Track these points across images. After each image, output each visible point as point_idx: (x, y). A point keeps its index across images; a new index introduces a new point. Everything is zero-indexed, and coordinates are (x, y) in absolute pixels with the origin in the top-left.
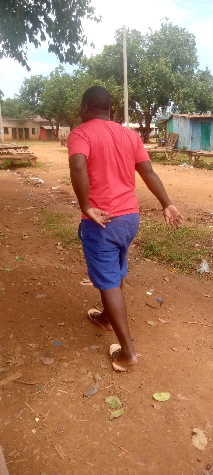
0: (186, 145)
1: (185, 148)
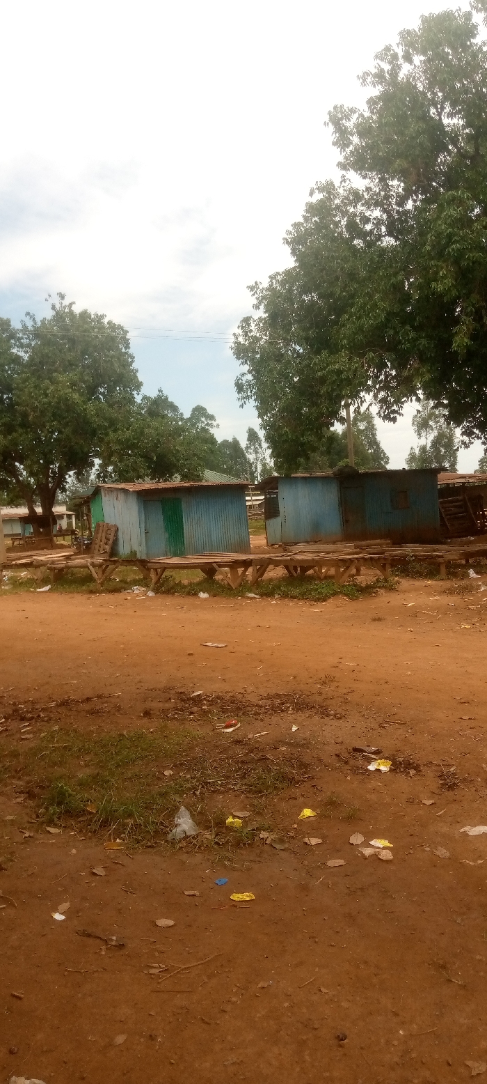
0: (135, 548)
1: (134, 553)
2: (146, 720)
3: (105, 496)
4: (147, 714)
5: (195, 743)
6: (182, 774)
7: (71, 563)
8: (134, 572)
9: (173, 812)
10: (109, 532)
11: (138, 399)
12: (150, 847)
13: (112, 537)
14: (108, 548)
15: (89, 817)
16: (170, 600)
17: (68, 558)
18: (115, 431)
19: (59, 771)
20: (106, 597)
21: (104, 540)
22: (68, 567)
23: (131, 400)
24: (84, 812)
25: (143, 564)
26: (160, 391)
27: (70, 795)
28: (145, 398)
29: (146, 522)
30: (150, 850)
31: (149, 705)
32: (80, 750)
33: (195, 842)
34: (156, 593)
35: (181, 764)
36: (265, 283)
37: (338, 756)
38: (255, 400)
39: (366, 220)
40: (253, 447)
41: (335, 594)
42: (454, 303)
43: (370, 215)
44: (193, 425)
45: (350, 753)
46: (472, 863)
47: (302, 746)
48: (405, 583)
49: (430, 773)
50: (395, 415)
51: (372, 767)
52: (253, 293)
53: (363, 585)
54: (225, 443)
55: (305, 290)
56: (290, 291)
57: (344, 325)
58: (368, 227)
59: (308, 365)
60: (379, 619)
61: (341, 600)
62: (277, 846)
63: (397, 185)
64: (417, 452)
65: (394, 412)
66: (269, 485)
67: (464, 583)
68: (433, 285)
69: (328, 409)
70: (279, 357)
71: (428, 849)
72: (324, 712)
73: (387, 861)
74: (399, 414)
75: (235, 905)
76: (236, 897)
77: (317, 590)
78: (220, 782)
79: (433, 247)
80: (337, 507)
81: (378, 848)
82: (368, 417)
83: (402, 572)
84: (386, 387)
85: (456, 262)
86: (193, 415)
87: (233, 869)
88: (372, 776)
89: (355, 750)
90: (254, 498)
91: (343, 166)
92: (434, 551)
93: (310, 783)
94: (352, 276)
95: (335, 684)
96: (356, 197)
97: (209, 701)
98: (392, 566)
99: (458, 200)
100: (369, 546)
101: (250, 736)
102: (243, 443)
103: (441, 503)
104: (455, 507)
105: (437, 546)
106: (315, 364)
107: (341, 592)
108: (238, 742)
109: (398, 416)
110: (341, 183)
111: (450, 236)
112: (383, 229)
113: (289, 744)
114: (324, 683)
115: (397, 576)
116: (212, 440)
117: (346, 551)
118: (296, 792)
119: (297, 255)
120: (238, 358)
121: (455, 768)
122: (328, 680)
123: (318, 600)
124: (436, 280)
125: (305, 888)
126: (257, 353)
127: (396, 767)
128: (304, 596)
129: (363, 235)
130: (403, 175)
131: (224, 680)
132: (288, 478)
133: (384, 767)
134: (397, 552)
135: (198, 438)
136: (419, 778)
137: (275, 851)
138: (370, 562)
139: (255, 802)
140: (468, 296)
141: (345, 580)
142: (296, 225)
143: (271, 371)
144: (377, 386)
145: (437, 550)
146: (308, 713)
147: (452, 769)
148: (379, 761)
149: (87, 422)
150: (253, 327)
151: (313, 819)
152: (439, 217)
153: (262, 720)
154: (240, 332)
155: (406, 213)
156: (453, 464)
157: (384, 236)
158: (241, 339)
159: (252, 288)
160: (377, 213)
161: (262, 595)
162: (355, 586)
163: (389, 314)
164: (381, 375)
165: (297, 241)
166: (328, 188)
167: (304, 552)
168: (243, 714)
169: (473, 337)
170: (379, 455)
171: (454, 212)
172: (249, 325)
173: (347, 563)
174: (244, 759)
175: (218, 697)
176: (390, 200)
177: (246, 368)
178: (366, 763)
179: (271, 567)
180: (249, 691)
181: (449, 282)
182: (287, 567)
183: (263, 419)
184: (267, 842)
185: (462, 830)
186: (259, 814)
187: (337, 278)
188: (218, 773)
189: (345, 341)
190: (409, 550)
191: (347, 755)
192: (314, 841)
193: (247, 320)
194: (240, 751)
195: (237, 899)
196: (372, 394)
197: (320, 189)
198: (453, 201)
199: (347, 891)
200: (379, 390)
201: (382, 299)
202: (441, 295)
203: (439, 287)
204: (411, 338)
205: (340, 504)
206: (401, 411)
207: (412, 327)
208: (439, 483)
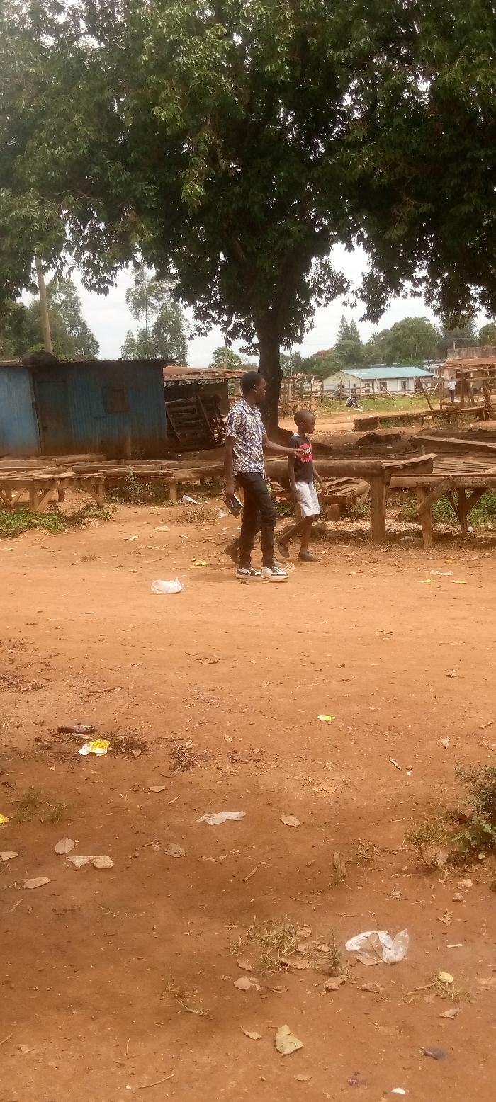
37: (38, 741)
41: (31, 526)
42: (180, 136)
45: (53, 736)
46: (212, 860)
48: (125, 510)
49: (159, 751)
50: (106, 285)
51: (83, 751)
53: (69, 514)
57: (31, 155)
60: (91, 558)
61: (40, 534)
64: (136, 337)
65: (104, 280)
67: (198, 508)
68: (156, 110)
69: (13, 271)
71: (158, 848)
73: (106, 871)
74: (112, 283)
77: (3, 523)
79: (151, 56)
80: (30, 409)
82: (68, 288)
83: (119, 496)
84: (93, 246)
85: (183, 80)
88: (84, 762)
89: (61, 730)
92: (161, 468)
94: (41, 86)
98: (107, 488)
100: (74, 462)
103: (168, 405)
104: (186, 411)
105: (165, 463)
107: (39, 524)
109: (109, 286)
111: (174, 44)
112: (82, 24)
115: (114, 501)
117: (42, 470)
121: (190, 741)
123: (7, 535)
124: (156, 104)
127: (116, 748)
133: (100, 748)
134: (113, 468)
136: (146, 758)
138: (78, 483)
140: (198, 128)
141: (43, 506)
144: (81, 243)
145: (165, 467)
148: (93, 742)
156: (183, 356)
157: (83, 34)
162: (59, 515)
163: (93, 144)
164: (85, 228)
169: (207, 186)
170: (87, 340)
173: (46, 485)
178: (76, 746)
181: (174, 107)
185: (201, 819)
189: (33, 178)
190: (132, 468)
191: (50, 738)
192: (6, 857)
196: (73, 254)
200: (83, 249)
201: (82, 122)
202: (165, 125)
203: (163, 114)
204: (123, 179)
205: (35, 405)
206: (114, 280)
207: (125, 164)
208: (164, 379)
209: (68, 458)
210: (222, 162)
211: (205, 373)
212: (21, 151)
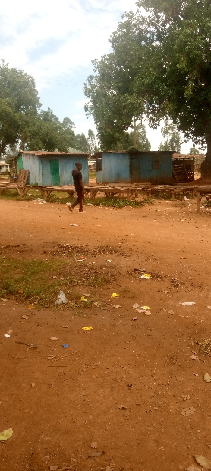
0: (37, 181)
1: (37, 184)
2: (44, 255)
3: (24, 157)
4: (45, 253)
5: (66, 265)
6: (60, 278)
7: (8, 186)
8: (37, 192)
9: (57, 293)
10: (25, 173)
11: (39, 112)
12: (47, 307)
13: (27, 176)
14: (25, 181)
15: (20, 295)
16: (53, 205)
17: (7, 184)
18: (28, 127)
19: (6, 275)
20: (25, 203)
21: (23, 177)
22: (7, 188)
23: (36, 113)
24: (17, 293)
25: (42, 189)
26: (49, 109)
27: (11, 286)
28: (42, 112)
29: (42, 170)
30: (46, 309)
31: (45, 249)
32: (15, 267)
33: (66, 306)
34: (47, 202)
35: (60, 274)
36: (99, 60)
37: (128, 272)
38: (93, 115)
39: (147, 32)
40: (91, 138)
41: (127, 205)
42: (185, 74)
43: (149, 30)
44: (64, 126)
45: (133, 271)
46: (184, 317)
47: (113, 268)
48: (157, 201)
49: (167, 280)
50: (156, 126)
51: (142, 277)
52: (93, 64)
53: (139, 201)
54: (79, 135)
55: (118, 64)
56: (111, 64)
57: (135, 82)
58: (148, 35)
59: (118, 100)
60: (146, 216)
61: (130, 207)
62: (102, 308)
63: (162, 15)
64: (163, 144)
65: (156, 124)
66: (98, 156)
67: (182, 202)
68: (177, 65)
69: (126, 121)
70: (105, 95)
71: (165, 311)
72: (122, 254)
73: (148, 315)
74: (158, 125)
75: (84, 332)
76: (84, 328)
77: (118, 203)
78: (77, 282)
79: (178, 46)
80: (128, 167)
81: (145, 310)
82: (143, 127)
83: (155, 197)
84: (153, 112)
85: (188, 54)
86: (64, 122)
87: (84, 317)
88: (142, 281)
89: (135, 270)
90: (91, 162)
91: (138, 5)
92: (170, 188)
93: (116, 283)
94: (140, 59)
95: (126, 243)
96: (143, 20)
97: (72, 248)
98: (151, 194)
99: (191, 25)
100: (142, 185)
101: (90, 263)
102: (87, 136)
103: (173, 167)
104: (179, 169)
105: (171, 186)
106: (122, 99)
107: (129, 204)
108: (85, 265)
109: (158, 126)
110: (137, 13)
111: (186, 42)
112: (155, 37)
113: (107, 267)
114: (122, 242)
115: (153, 198)
116: (72, 133)
117: (131, 187)
118: (110, 286)
119: (114, 48)
120: (86, 95)
121: (177, 278)
122: (124, 241)
123: (119, 208)
124: (178, 63)
125: (114, 325)
126: (95, 93)
127: (153, 277)
128: (113, 206)
129: (146, 39)
130: (166, 11)
131: (78, 240)
132: (106, 153)
133: (147, 277)
134: (154, 188)
135: (66, 132)
136: (162, 282)
137: (100, 310)
138: (142, 191)
139: (93, 290)
140: (192, 71)
141: (131, 199)
142: (115, 33)
143: (101, 101)
144: (149, 112)
145: (172, 188)
146: (115, 255)
147: (176, 279)
148: (145, 275)
149: (15, 122)
150: (93, 80)
151: (117, 297)
152: (181, 33)
153: (95, 257)
154: (87, 82)
155: (166, 30)
156: (179, 150)
157: (155, 41)
158: (88, 86)
159: (93, 62)
160: (152, 29)
161: (94, 204)
162: (135, 202)
163: (156, 78)
164: (151, 106)
165: (115, 41)
166: (130, 15)
167: (114, 186)
168: (87, 254)
169: (193, 91)
170: (148, 145)
171: (188, 30)
172: (92, 79)
173: (132, 192)
174: (88, 272)
175: (76, 247)
176: (159, 23)
177: (89, 100)
178: (140, 275)
179: (99, 192)
180: (89, 245)
181: (184, 64)
182: (106, 193)
183: (97, 124)
184: (98, 306)
185: (180, 303)
186: (95, 295)
187: (133, 59)
188: (76, 278)
189: (135, 90)
190: (161, 187)
191: (131, 272)
192: (118, 306)
193: (91, 77)
194: (86, 270)
195: (85, 329)
196: (146, 115)
197: (127, 15)
198: (188, 25)
199: (132, 327)
200: (150, 113)
201: (153, 70)
202: (180, 71)
203: (180, 66)
204: (165, 89)
205: (130, 166)
206: (159, 124)
207: (166, 84)
208: (173, 158)
209: (139, 183)
210: (199, 83)
211: (187, 156)
212: (132, 81)
